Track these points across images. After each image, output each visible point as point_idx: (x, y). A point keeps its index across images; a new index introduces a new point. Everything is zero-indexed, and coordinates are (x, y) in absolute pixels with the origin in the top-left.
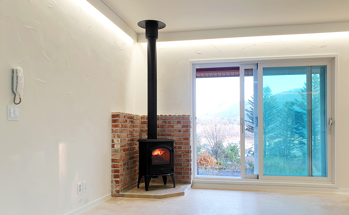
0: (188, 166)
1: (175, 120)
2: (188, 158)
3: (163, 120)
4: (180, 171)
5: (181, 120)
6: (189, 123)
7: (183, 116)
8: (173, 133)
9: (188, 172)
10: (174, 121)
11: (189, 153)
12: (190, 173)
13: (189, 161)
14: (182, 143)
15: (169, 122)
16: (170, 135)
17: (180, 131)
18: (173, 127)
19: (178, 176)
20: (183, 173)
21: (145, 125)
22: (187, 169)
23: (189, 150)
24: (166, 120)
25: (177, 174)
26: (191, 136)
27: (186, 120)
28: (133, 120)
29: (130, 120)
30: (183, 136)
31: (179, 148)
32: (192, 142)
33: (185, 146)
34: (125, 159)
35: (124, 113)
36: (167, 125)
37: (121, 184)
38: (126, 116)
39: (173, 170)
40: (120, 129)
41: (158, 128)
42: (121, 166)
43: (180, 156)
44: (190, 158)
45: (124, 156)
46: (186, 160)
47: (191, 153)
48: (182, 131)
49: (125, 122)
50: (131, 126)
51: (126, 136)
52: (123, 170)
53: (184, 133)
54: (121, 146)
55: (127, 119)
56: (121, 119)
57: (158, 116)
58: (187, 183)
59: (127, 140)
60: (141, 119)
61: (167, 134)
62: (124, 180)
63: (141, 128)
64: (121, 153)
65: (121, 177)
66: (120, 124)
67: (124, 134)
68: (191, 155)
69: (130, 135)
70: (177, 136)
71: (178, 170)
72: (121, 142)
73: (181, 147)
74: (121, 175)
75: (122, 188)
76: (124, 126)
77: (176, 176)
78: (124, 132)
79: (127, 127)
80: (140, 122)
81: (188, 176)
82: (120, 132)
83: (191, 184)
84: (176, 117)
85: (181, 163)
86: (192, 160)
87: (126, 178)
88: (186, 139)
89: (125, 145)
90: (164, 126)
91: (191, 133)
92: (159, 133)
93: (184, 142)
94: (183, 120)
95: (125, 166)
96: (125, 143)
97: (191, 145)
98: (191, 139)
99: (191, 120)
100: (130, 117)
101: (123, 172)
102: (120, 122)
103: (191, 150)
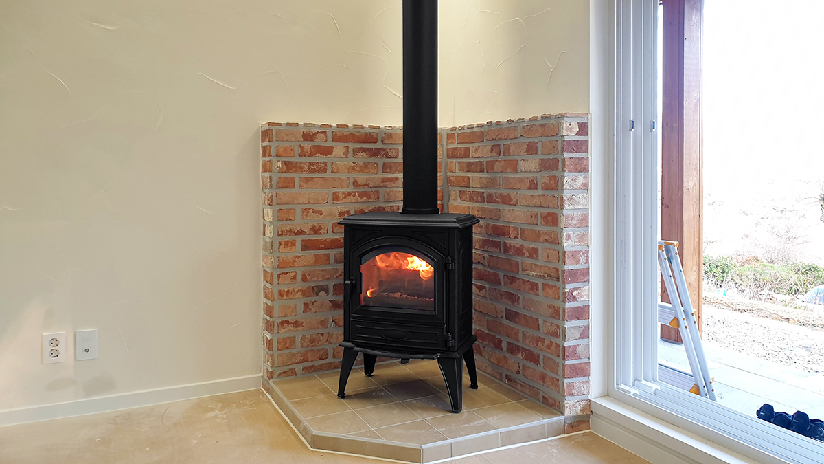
0: (556, 335)
1: (522, 140)
2: (557, 303)
3: (493, 139)
4: (535, 351)
5: (536, 141)
6: (560, 149)
7: (544, 122)
8: (515, 192)
9: (557, 360)
10: (519, 146)
11: (557, 279)
12: (561, 365)
13: (559, 316)
14: (539, 234)
15: (507, 151)
16: (506, 200)
17: (533, 185)
18: (514, 166)
19: (529, 367)
20: (541, 361)
21: (454, 160)
22: (553, 348)
23: (557, 270)
24: (499, 139)
25: (527, 358)
26: (570, 207)
27: (553, 138)
28: (385, 147)
29: (352, 146)
30: (543, 207)
31: (531, 257)
32: (582, 232)
33: (550, 249)
34: (314, 274)
35: (305, 125)
36: (503, 163)
37: (287, 351)
38: (318, 133)
39: (446, 342)
40: (271, 179)
41: (482, 171)
42: (285, 294)
43: (534, 287)
44: (564, 302)
45: (309, 264)
46: (551, 311)
47: (564, 282)
48: (539, 186)
49: (311, 155)
50: (364, 168)
51: (320, 199)
52: (300, 308)
53: (546, 193)
54: (282, 232)
55: (329, 143)
56: (277, 143)
57: (482, 126)
58: (552, 405)
59: (330, 214)
60: (447, 142)
61: (501, 195)
62: (312, 341)
63: (446, 173)
64: (282, 256)
65: (283, 330)
66: (274, 159)
67: (303, 194)
68: (566, 291)
69: (354, 196)
70: (526, 204)
71: (527, 341)
72: (279, 220)
73: (535, 251)
74: (282, 323)
75: (293, 367)
76: (306, 167)
77: (524, 366)
78: (305, 186)
79: (329, 169)
80: (445, 153)
81: (556, 377)
82: (274, 186)
83: (562, 417)
84: (524, 127)
85: (538, 320)
86: (582, 312)
87: (326, 336)
88: (550, 218)
89: (316, 230)
90: (494, 165)
91: (580, 196)
92: (483, 193)
93: (546, 234)
94: (544, 139)
95: (317, 295)
96: (315, 221)
97: (565, 245)
98: (574, 222)
99: (587, 135)
100: (353, 135)
101: (300, 315)
102: (273, 152)
103: (568, 267)
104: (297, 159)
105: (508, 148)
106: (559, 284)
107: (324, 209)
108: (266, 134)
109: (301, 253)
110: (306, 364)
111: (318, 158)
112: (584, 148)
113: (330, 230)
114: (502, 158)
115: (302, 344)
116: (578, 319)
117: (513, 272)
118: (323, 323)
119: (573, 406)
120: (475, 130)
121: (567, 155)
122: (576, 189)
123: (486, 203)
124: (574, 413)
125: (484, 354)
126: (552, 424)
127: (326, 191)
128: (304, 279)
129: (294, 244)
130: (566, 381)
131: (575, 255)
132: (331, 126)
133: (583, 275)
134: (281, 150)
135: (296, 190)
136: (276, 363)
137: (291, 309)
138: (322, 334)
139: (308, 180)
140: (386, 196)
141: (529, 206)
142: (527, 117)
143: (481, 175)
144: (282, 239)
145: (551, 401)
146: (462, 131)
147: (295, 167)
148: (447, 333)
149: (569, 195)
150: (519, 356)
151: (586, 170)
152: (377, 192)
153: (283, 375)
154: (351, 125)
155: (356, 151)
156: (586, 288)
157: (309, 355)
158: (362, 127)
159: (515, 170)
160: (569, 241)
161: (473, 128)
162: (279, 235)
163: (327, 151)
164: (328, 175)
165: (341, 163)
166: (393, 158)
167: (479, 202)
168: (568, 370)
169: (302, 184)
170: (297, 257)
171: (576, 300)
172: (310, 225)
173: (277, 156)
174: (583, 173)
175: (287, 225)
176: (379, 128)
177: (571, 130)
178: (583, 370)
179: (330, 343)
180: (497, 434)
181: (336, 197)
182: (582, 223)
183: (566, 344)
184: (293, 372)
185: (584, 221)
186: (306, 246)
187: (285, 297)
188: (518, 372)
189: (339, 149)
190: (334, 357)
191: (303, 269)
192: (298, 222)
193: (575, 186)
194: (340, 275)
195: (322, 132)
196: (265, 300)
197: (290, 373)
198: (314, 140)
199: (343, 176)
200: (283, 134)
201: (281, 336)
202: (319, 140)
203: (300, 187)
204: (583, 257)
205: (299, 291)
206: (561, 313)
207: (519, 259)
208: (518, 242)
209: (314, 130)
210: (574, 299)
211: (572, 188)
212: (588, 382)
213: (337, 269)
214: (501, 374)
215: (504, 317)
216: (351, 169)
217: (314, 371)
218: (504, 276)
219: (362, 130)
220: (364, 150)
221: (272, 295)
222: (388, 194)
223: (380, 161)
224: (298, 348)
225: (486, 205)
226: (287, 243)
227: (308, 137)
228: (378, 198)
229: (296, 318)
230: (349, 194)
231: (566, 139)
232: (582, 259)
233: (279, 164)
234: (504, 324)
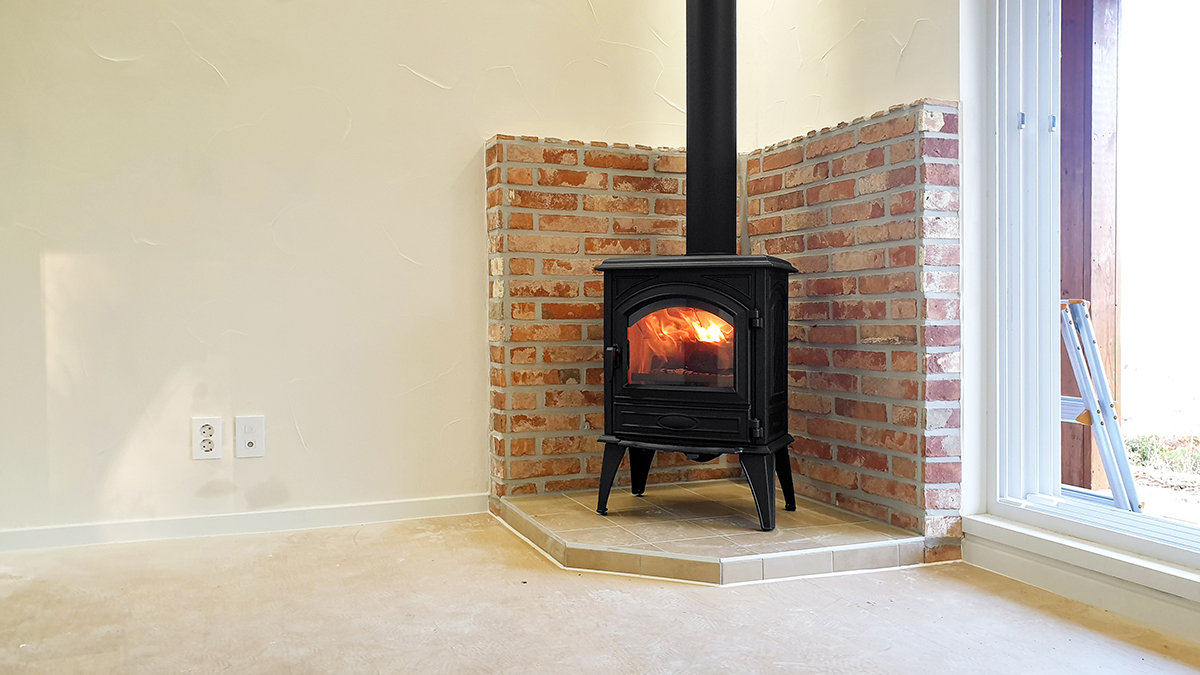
0: (912, 422)
1: (860, 148)
2: (912, 377)
3: (817, 156)
4: (880, 452)
5: (881, 145)
6: (917, 151)
7: (893, 117)
8: (850, 227)
9: (913, 458)
10: (857, 158)
11: (914, 341)
12: (919, 466)
13: (917, 395)
14: (886, 281)
15: (838, 169)
16: (838, 241)
17: (878, 211)
18: (848, 189)
19: (870, 477)
20: (890, 465)
21: (758, 197)
22: (907, 442)
23: (914, 328)
24: (827, 154)
25: (868, 465)
26: (934, 235)
27: (908, 137)
28: (658, 176)
29: (612, 173)
30: (893, 240)
31: (874, 316)
32: (951, 273)
33: (902, 300)
34: (559, 353)
35: (548, 140)
36: (831, 187)
37: (523, 458)
38: (564, 152)
39: (752, 430)
40: (500, 214)
41: (800, 205)
42: (521, 378)
43: (879, 359)
44: (924, 373)
45: (553, 338)
46: (904, 389)
47: (924, 344)
48: (887, 212)
49: (555, 183)
50: (630, 205)
51: (567, 247)
52: (541, 399)
53: (897, 219)
54: (516, 290)
55: (580, 168)
56: (510, 165)
57: (800, 139)
58: (907, 524)
59: (581, 269)
60: (748, 173)
61: (830, 234)
62: (558, 446)
63: (745, 217)
64: (516, 323)
65: (518, 429)
66: (505, 187)
67: (544, 239)
68: (928, 356)
69: (615, 245)
70: (867, 240)
71: (869, 439)
72: (512, 274)
73: (881, 307)
74: (518, 419)
75: (532, 481)
76: (549, 201)
77: (863, 476)
78: (547, 227)
79: (580, 206)
80: (745, 188)
81: (913, 483)
82: (505, 226)
83: (922, 538)
84: (863, 129)
85: (884, 406)
86: (949, 390)
87: (577, 440)
88: (903, 255)
89: (562, 291)
90: (818, 193)
91: (947, 220)
92: (803, 236)
93: (897, 278)
94: (893, 142)
95: (564, 383)
96: (561, 277)
97: (926, 290)
98: (939, 258)
99: (957, 132)
100: (614, 157)
101: (541, 410)
102: (504, 179)
103: (930, 322)
104: (536, 189)
105: (839, 164)
106: (914, 348)
107: (574, 261)
108: (493, 152)
109: (541, 322)
110: (551, 479)
111: (565, 189)
112: (952, 151)
113: (582, 292)
114: (831, 180)
115: (544, 450)
116: (944, 398)
117: (847, 343)
118: (573, 423)
119: (936, 524)
120: (789, 148)
121: (927, 160)
122: (941, 210)
123: (806, 251)
124: (938, 534)
125: (803, 470)
126: (906, 546)
127: (576, 235)
128: (546, 359)
129: (532, 308)
130: (927, 486)
131: (939, 305)
132: (583, 144)
133: (951, 336)
134: (514, 174)
135: (535, 233)
136: (509, 474)
137: (529, 400)
138: (572, 439)
139: (551, 219)
140: (660, 248)
141: (872, 242)
142: (868, 115)
143: (800, 210)
144: (515, 300)
145: (903, 520)
146: (771, 153)
147: (533, 200)
148: (753, 418)
149: (931, 218)
150: (857, 463)
151: (954, 183)
152: (647, 242)
153: (518, 491)
154: (610, 144)
155: (617, 181)
156: (957, 354)
157: (554, 466)
158: (627, 147)
159: (851, 195)
160: (932, 284)
161: (786, 145)
162: (512, 295)
163: (578, 179)
164: (579, 213)
165: (598, 197)
166: (670, 192)
167: (796, 251)
168: (929, 472)
169: (543, 224)
170: (538, 327)
171: (941, 371)
172: (554, 283)
173: (508, 182)
174: (951, 187)
175: (523, 282)
176: (650, 149)
177: (933, 123)
178: (951, 472)
179: (583, 451)
180: (827, 553)
181: (589, 244)
182: (950, 260)
183: (927, 434)
184: (532, 489)
185: (952, 258)
186: (549, 313)
187: (520, 383)
188: (855, 487)
189: (594, 177)
190: (588, 471)
191: (545, 344)
192: (538, 278)
193: (939, 205)
194: (596, 356)
195: (570, 152)
196: (494, 388)
197: (528, 489)
198: (559, 163)
199: (600, 216)
200: (516, 153)
201: (517, 437)
202: (566, 163)
203: (541, 228)
204: (951, 309)
205: (539, 375)
206: (920, 390)
207: (857, 323)
208: (856, 298)
209: (559, 148)
210: (939, 369)
211: (935, 207)
212: (958, 491)
213: (591, 348)
214: (829, 494)
215: (833, 411)
216: (611, 206)
217: (561, 489)
218: (834, 352)
219: (626, 151)
220: (629, 179)
221: (504, 378)
222: (663, 245)
223: (652, 196)
224: (538, 456)
225: (806, 253)
226: (523, 306)
227: (551, 157)
228: (648, 249)
229: (536, 413)
230: (608, 241)
231: (927, 135)
232: (951, 312)
233: (512, 194)
234: (832, 422)
